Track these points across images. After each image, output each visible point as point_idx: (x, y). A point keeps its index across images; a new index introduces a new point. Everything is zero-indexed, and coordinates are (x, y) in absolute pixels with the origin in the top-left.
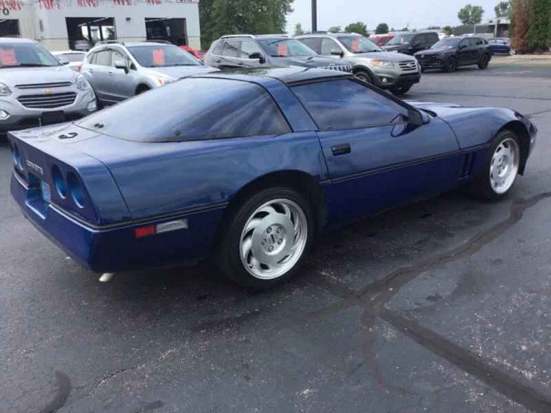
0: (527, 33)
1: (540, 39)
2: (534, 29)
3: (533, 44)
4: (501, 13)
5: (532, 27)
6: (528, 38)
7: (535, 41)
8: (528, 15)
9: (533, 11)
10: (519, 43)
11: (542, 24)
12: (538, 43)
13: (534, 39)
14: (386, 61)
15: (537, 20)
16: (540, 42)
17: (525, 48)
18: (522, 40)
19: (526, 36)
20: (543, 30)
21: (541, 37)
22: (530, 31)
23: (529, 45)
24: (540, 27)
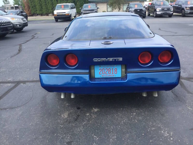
0: (30, 9)
1: (35, 11)
2: (32, 8)
3: (33, 13)
4: (6, 3)
5: (31, 7)
6: (31, 11)
7: (33, 12)
8: (28, 3)
9: (30, 2)
10: (28, 13)
11: (34, 6)
12: (34, 13)
13: (33, 11)
14: (17, 18)
15: (32, 5)
16: (35, 12)
17: (31, 15)
18: (29, 12)
19: (30, 10)
20: (35, 8)
21: (35, 10)
22: (31, 8)
23: (32, 13)
24: (34, 7)
